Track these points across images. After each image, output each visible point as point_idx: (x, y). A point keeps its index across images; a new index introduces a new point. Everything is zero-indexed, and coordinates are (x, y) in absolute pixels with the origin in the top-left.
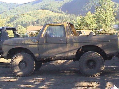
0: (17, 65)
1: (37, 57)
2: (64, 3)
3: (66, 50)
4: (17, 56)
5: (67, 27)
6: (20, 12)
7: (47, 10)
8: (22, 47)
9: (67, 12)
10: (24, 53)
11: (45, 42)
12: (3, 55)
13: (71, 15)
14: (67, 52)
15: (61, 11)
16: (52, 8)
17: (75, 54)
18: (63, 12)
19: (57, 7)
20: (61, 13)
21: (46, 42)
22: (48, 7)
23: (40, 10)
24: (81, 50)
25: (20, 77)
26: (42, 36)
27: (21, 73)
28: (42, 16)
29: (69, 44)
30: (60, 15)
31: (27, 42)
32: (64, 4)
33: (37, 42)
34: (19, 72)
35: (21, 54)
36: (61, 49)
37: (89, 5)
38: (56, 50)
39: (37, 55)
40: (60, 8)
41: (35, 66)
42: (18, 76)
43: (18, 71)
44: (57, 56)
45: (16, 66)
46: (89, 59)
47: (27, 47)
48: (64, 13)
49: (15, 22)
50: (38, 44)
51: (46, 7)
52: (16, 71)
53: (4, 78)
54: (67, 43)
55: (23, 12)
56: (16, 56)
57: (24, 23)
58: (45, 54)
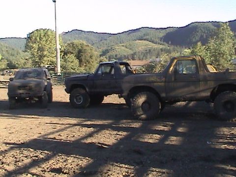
0: (140, 107)
1: (163, 97)
2: (167, 32)
3: (198, 89)
4: (140, 95)
5: (200, 61)
6: (113, 44)
7: (146, 41)
8: (146, 85)
9: (170, 43)
10: (148, 93)
11: (173, 79)
12: (123, 95)
13: (175, 47)
14: (200, 92)
15: (162, 43)
16: (152, 38)
17: (209, 94)
18: (165, 43)
19: (158, 38)
20: (163, 45)
21: (175, 79)
22: (147, 37)
23: (137, 41)
24: (216, 89)
25: (142, 120)
26: (170, 72)
27: (143, 116)
28: (140, 49)
29: (203, 82)
30: (161, 47)
31: (152, 79)
32: (167, 34)
33: (164, 79)
34: (142, 115)
35: (144, 94)
36: (192, 88)
37: (197, 35)
38: (186, 89)
39: (163, 95)
40: (161, 38)
41: (160, 107)
42: (140, 119)
43: (141, 113)
44: (187, 96)
45: (138, 107)
46: (226, 100)
47: (152, 85)
48: (167, 45)
49: (108, 55)
50: (165, 82)
51: (145, 38)
52: (139, 114)
53: (125, 121)
54: (200, 81)
55: (117, 44)
56: (138, 95)
57: (118, 56)
58: (173, 94)
